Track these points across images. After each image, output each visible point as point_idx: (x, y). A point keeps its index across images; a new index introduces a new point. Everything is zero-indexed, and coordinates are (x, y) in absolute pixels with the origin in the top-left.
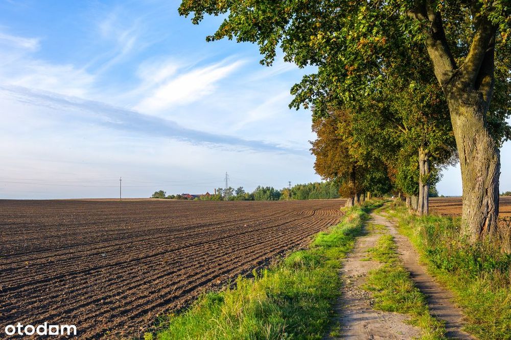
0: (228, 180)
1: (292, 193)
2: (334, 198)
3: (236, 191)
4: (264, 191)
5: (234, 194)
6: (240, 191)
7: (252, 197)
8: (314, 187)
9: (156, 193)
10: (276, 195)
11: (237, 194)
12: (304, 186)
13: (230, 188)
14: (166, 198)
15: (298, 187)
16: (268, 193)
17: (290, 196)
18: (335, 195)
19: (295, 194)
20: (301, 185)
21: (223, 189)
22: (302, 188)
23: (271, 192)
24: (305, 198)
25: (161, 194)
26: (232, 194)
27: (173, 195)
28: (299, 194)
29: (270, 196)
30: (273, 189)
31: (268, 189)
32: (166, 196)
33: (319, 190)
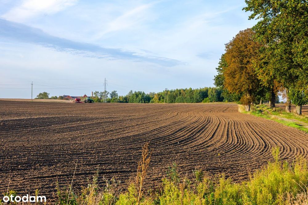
0: (106, 85)
1: (161, 97)
2: (197, 102)
3: (111, 94)
4: (137, 95)
5: (109, 97)
6: (114, 94)
7: (126, 100)
8: (180, 93)
9: (40, 94)
10: (147, 99)
11: (112, 96)
12: (171, 92)
13: (106, 92)
14: (50, 99)
15: (166, 92)
16: (140, 96)
17: (160, 99)
18: (198, 100)
19: (163, 98)
20: (168, 91)
21: (100, 92)
22: (169, 93)
23: (143, 96)
24: (172, 102)
25: (45, 95)
26: (107, 96)
27: (56, 97)
28: (167, 98)
29: (141, 100)
30: (144, 93)
31: (140, 93)
32: (50, 97)
33: (184, 95)
